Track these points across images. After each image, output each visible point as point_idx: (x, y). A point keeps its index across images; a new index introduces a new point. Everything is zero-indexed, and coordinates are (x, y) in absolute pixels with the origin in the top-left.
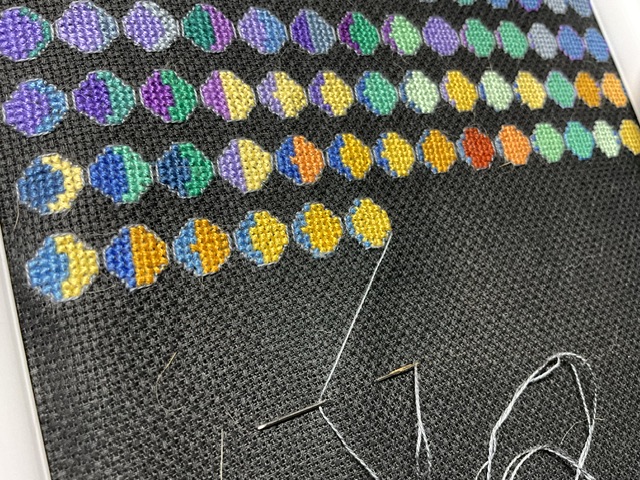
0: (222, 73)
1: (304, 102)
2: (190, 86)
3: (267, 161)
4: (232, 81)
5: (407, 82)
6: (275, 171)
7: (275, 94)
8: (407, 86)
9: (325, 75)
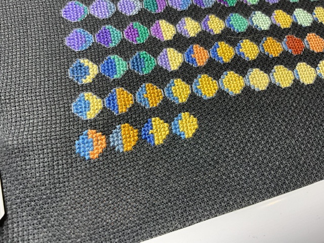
0: (160, 21)
1: (199, 30)
2: (146, 28)
3: (180, 57)
4: (165, 24)
5: (253, 17)
6: (184, 61)
7: (185, 27)
8: (253, 18)
9: (210, 16)
